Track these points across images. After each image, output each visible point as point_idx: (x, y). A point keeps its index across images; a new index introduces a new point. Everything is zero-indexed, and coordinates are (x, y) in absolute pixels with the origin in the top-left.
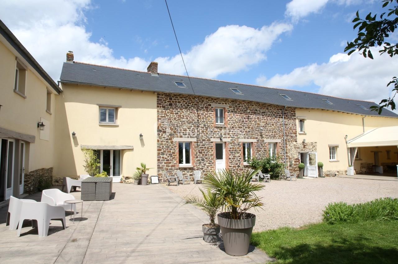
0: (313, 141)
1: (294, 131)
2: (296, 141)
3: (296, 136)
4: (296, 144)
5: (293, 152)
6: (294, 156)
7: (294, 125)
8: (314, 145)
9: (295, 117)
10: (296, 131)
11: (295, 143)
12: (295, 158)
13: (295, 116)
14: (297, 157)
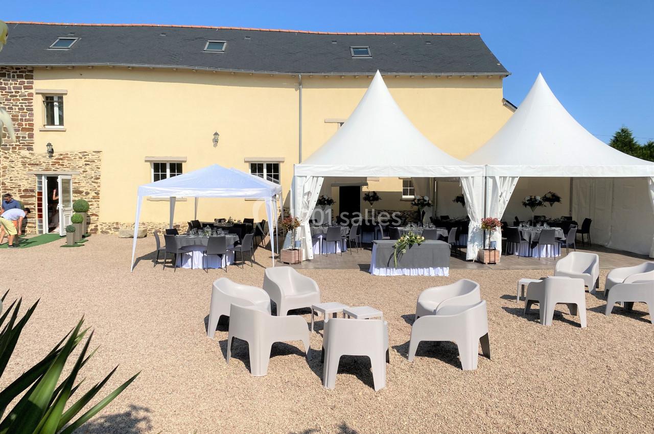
0: (90, 148)
1: (24, 123)
2: (30, 149)
3: (31, 136)
4: (28, 156)
5: (15, 173)
6: (21, 184)
7: (25, 111)
8: (90, 159)
9: (30, 91)
10: (32, 125)
11: (25, 153)
12: (22, 189)
13: (32, 88)
14: (28, 187)
